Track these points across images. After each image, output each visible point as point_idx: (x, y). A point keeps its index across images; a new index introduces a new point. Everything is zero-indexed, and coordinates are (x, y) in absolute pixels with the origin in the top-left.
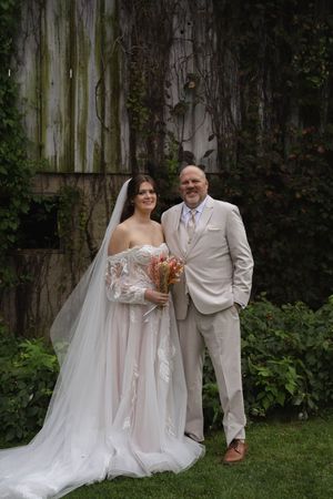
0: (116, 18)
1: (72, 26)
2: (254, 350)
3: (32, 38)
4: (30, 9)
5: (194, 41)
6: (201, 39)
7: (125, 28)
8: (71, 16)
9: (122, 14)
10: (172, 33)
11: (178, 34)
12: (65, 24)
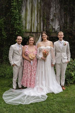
0: (40, 3)
1: (32, 4)
2: (70, 69)
3: (25, 7)
4: (24, 2)
5: (55, 7)
6: (57, 6)
7: (42, 4)
8: (32, 2)
9: (42, 2)
10: (51, 6)
11: (52, 6)
12: (31, 4)
